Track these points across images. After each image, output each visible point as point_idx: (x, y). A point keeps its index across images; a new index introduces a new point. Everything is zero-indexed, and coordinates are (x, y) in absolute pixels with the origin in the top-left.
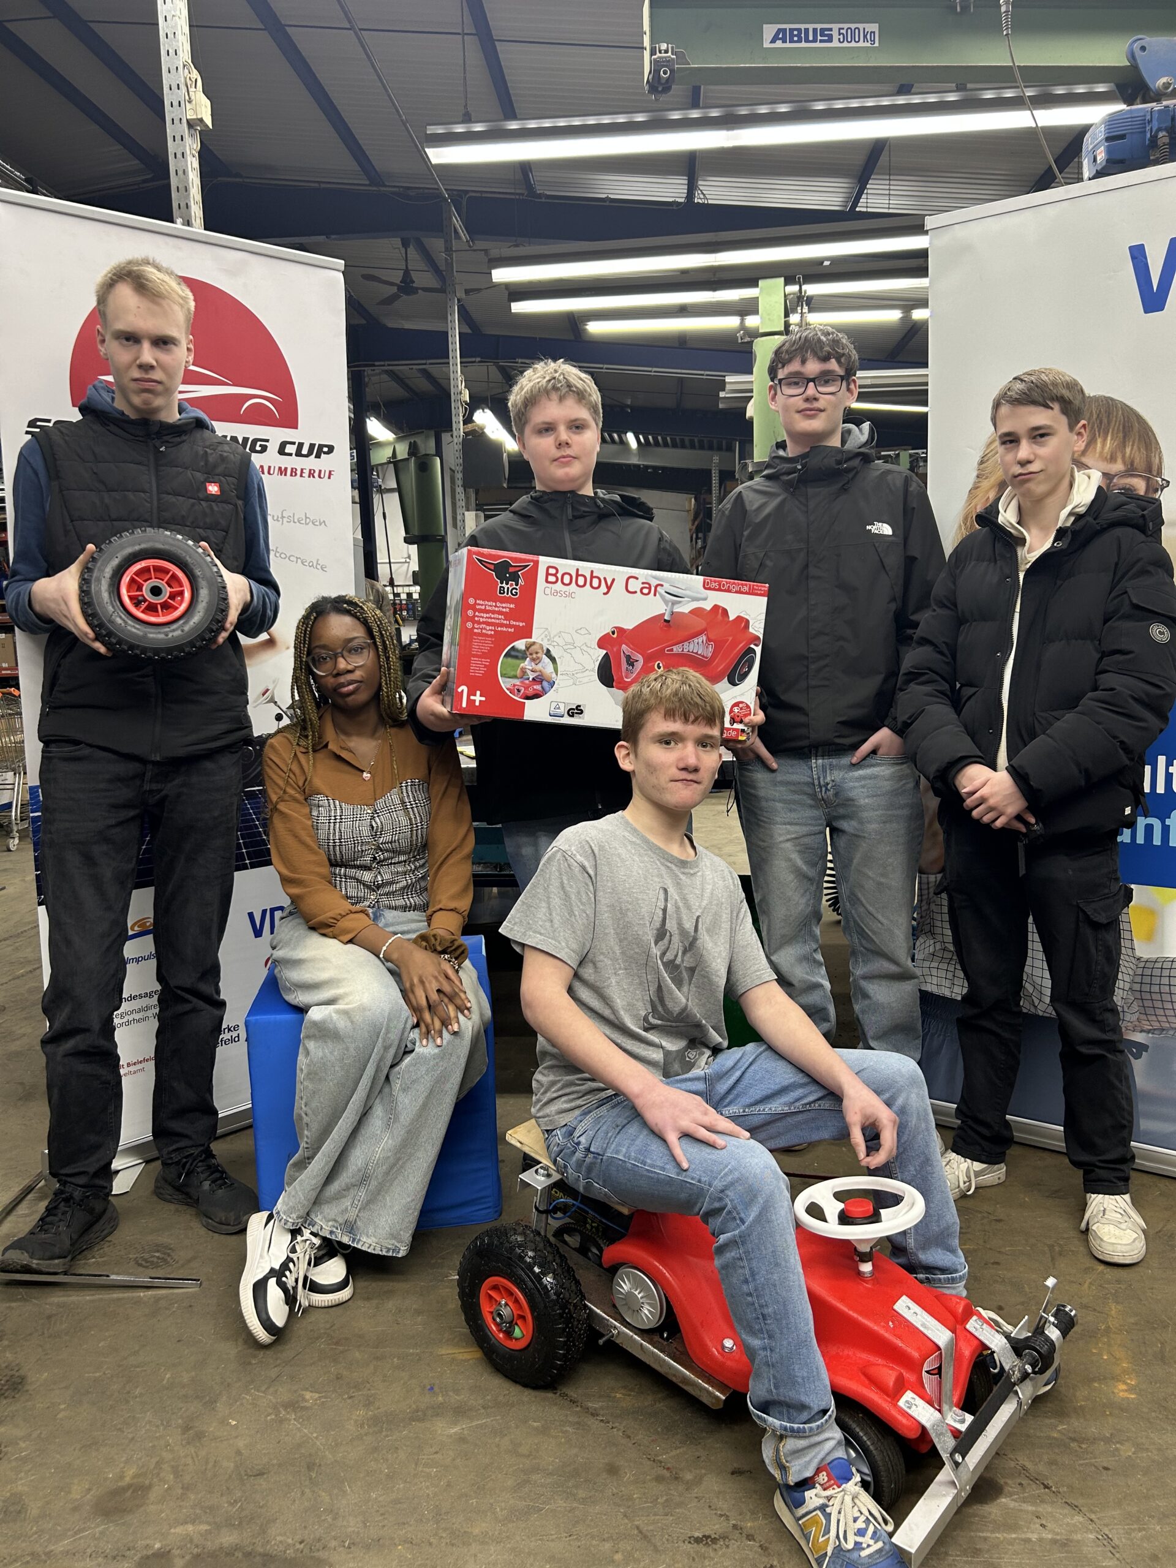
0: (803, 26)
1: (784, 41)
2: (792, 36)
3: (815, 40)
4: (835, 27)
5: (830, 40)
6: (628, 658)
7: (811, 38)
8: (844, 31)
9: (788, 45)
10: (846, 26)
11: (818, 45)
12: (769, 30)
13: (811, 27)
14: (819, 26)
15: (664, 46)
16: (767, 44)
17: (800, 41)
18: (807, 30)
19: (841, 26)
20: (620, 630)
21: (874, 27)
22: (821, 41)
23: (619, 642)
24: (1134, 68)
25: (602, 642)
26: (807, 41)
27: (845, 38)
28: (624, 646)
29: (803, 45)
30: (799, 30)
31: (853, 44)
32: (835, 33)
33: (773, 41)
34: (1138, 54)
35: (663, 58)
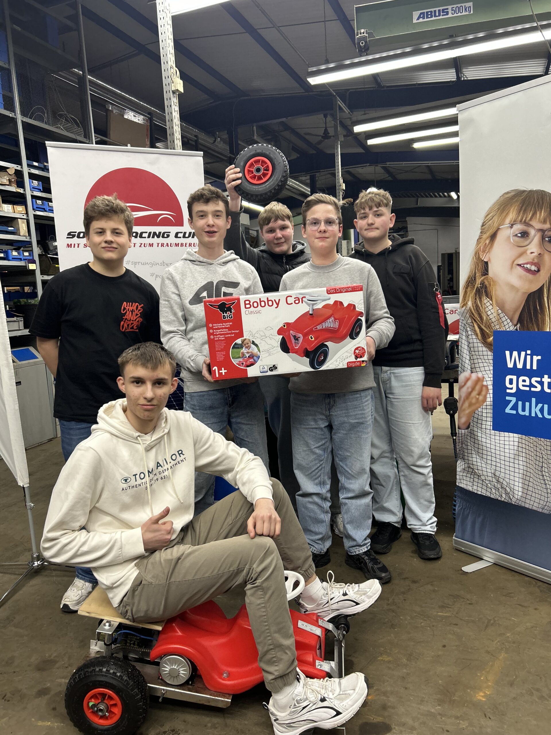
0: (433, 10)
1: (424, 18)
2: (427, 15)
3: (439, 15)
4: (450, 7)
5: (447, 13)
6: (295, 337)
7: (437, 15)
8: (454, 9)
9: (426, 20)
10: (455, 6)
11: (441, 17)
12: (416, 14)
13: (437, 9)
14: (441, 8)
15: (362, 31)
16: (415, 21)
17: (431, 17)
18: (435, 11)
19: (453, 6)
20: (288, 324)
21: (471, 4)
22: (442, 15)
23: (288, 330)
25: (280, 332)
26: (435, 16)
27: (455, 12)
28: (291, 332)
29: (433, 18)
30: (431, 12)
31: (459, 14)
32: (450, 11)
33: (418, 19)
35: (363, 36)
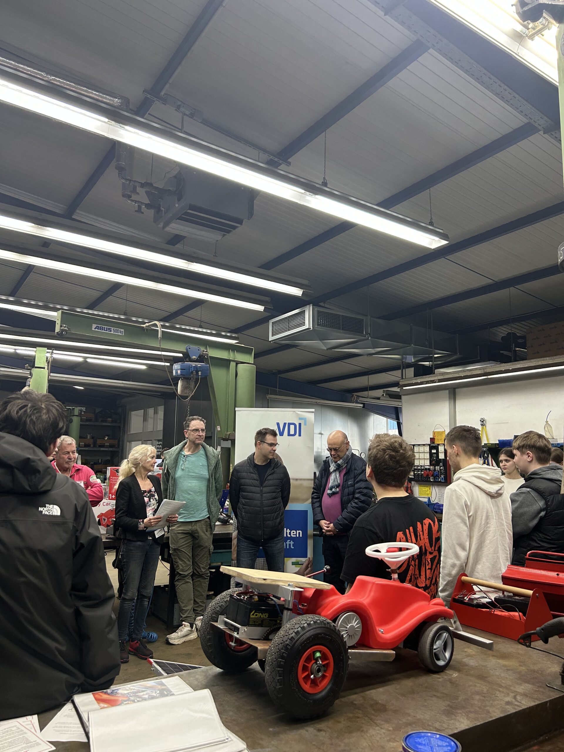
2: (100, 328)
3: (107, 331)
9: (99, 330)
10: (115, 328)
11: (107, 332)
14: (108, 327)
15: (65, 325)
17: (102, 330)
21: (123, 330)
24: (187, 352)
29: (103, 331)
31: (117, 333)
34: (188, 349)
35: (65, 329)
